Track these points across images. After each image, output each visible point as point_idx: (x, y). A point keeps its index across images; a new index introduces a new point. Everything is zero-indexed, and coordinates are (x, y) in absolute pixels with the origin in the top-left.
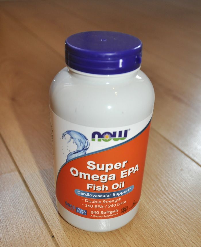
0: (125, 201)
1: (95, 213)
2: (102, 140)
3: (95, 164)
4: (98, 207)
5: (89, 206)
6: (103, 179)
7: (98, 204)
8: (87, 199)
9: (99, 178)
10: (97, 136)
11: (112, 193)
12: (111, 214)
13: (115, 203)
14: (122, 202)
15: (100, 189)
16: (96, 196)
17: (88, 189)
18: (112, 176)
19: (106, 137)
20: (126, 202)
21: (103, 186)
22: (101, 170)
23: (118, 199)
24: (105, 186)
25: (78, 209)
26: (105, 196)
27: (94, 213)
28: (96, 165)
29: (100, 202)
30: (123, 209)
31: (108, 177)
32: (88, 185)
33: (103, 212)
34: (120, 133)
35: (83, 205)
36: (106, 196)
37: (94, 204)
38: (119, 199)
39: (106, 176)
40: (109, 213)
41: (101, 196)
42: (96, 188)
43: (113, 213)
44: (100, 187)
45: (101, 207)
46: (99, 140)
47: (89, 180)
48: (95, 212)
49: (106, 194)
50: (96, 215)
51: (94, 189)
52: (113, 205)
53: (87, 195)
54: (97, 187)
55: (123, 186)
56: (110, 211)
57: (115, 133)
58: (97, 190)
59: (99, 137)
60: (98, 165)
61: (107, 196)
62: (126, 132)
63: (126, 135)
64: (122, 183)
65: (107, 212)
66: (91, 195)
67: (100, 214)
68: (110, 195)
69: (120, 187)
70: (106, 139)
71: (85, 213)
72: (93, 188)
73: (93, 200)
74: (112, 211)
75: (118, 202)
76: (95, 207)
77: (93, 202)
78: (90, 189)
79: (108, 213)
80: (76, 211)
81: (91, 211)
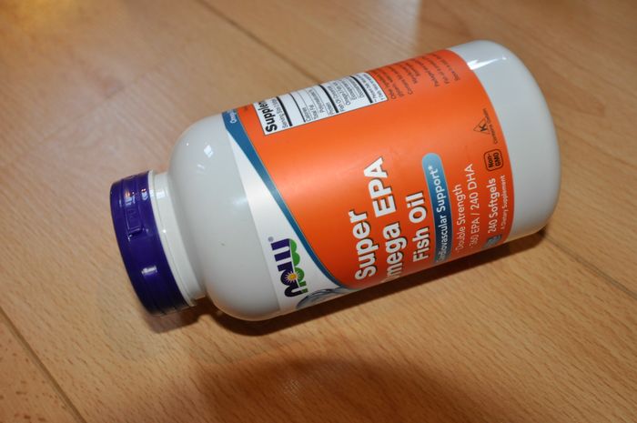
0: (466, 170)
12: (501, 193)
13: (467, 196)
34: (278, 257)
43: (499, 189)
55: (420, 195)
57: (280, 268)
62: (275, 246)
63: (285, 243)
64: (410, 202)
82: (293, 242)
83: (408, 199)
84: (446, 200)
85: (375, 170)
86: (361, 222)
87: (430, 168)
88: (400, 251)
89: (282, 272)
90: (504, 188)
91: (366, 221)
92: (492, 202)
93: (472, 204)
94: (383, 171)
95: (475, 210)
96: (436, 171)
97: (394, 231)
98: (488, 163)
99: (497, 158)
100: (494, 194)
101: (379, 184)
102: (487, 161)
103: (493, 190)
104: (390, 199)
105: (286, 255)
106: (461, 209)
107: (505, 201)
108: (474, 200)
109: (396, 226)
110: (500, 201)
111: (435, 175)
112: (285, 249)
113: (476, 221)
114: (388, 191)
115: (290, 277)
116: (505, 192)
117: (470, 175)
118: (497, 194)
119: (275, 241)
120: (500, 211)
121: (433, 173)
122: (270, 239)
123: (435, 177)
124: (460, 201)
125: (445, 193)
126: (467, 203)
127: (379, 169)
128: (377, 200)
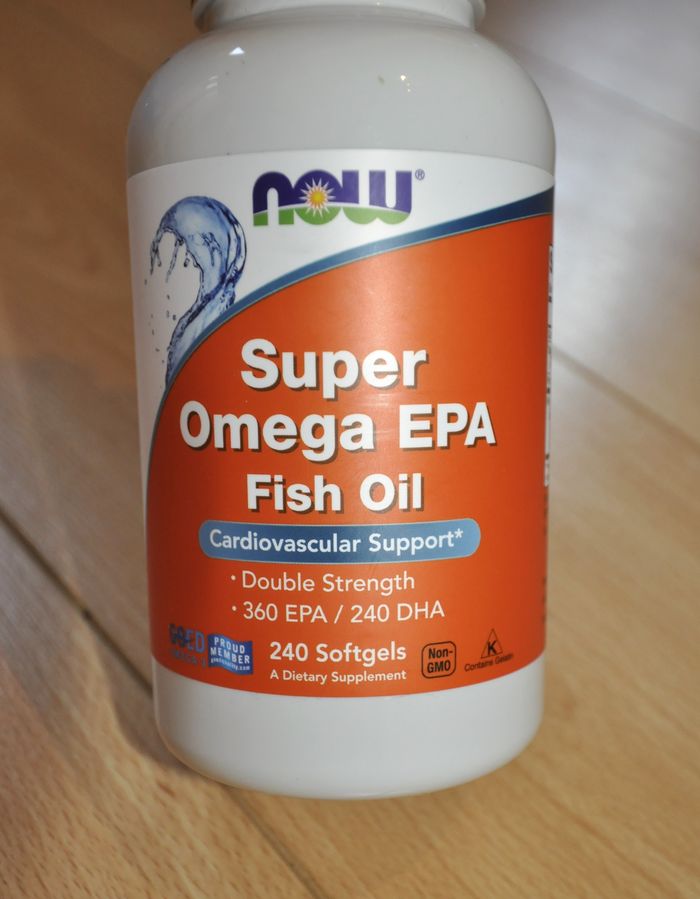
1: (291, 656)
2: (296, 218)
3: (273, 352)
4: (302, 614)
5: (260, 614)
6: (316, 443)
7: (299, 597)
8: (249, 567)
9: (298, 436)
10: (273, 195)
11: (362, 533)
12: (370, 671)
14: (422, 606)
15: (306, 504)
16: (291, 546)
17: (252, 504)
18: (356, 425)
19: (314, 203)
20: (441, 612)
21: (319, 480)
22: (303, 388)
23: (397, 579)
24: (325, 483)
25: (216, 640)
26: (329, 550)
27: (284, 654)
28: (276, 358)
29: (308, 585)
30: (432, 654)
31: (339, 430)
32: (252, 479)
33: (328, 651)
34: (378, 179)
35: (234, 608)
36: (335, 550)
37: (281, 598)
38: (402, 576)
39: (328, 422)
40: (357, 659)
41: (314, 546)
42: (286, 498)
43: (379, 667)
44: (306, 489)
45: (315, 617)
46: (286, 219)
47: (253, 450)
48: (289, 646)
49: (335, 536)
50: (295, 666)
51: (279, 505)
52: (372, 607)
53: (250, 542)
54: (292, 491)
55: (417, 504)
56: (362, 648)
57: (351, 177)
58: (292, 506)
59: (282, 202)
60: (288, 358)
61: (339, 544)
62: (404, 181)
63: (405, 203)
64: (409, 481)
65: (347, 651)
66: (267, 544)
67: (312, 666)
68: (355, 542)
69: (403, 504)
70: (315, 208)
71: (247, 659)
72: (271, 497)
73: (276, 575)
74: (373, 651)
75: (397, 597)
76: (288, 613)
77: (276, 585)
78: (261, 501)
79: (352, 655)
80: (210, 656)
81: (273, 644)
82: (402, 219)
83: (417, 478)
84: (392, 555)
85: (481, 425)
86: (400, 372)
87: (459, 533)
88: (299, 446)
89: (340, 179)
90: (380, 676)
91: (399, 381)
92: (357, 651)
93: (365, 609)
94: (477, 439)
95: (350, 614)
96: (451, 545)
97: (356, 438)
98: (438, 647)
99: (441, 666)
100: (371, 657)
101: (458, 426)
102: (441, 647)
103: (383, 654)
104: (426, 442)
105: (377, 197)
106: (359, 585)
107: (348, 679)
108: (372, 614)
109: (367, 443)
110: (353, 667)
111: (445, 541)
112: (391, 197)
113: (319, 614)
114: (442, 441)
115: (318, 193)
116: (371, 678)
117: (426, 610)
118: (371, 662)
119: (415, 183)
120: (328, 667)
121: (450, 536)
122: (421, 174)
123: (441, 538)
124: (380, 584)
125: (406, 554)
126: (371, 598)
127: (480, 433)
128: (433, 416)
